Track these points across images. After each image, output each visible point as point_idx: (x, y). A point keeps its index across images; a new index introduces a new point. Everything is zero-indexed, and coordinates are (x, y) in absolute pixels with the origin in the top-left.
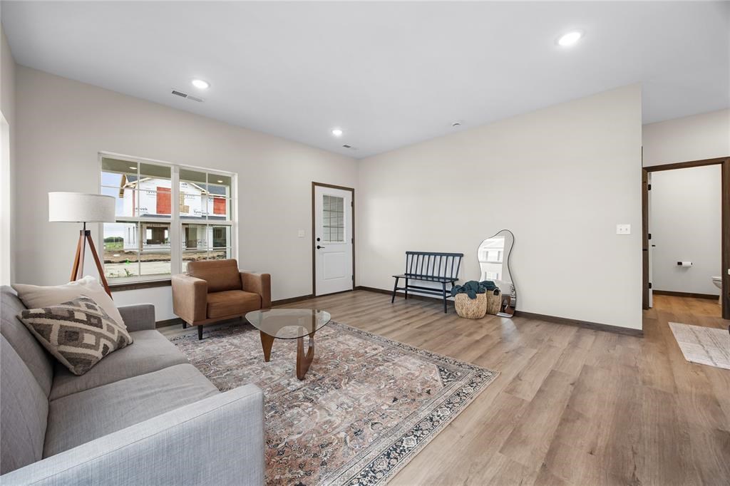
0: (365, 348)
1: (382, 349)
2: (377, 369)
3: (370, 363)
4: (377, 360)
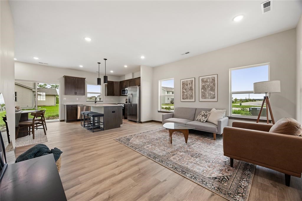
0: (152, 148)
1: (144, 147)
2: (148, 141)
3: (151, 142)
4: (148, 143)
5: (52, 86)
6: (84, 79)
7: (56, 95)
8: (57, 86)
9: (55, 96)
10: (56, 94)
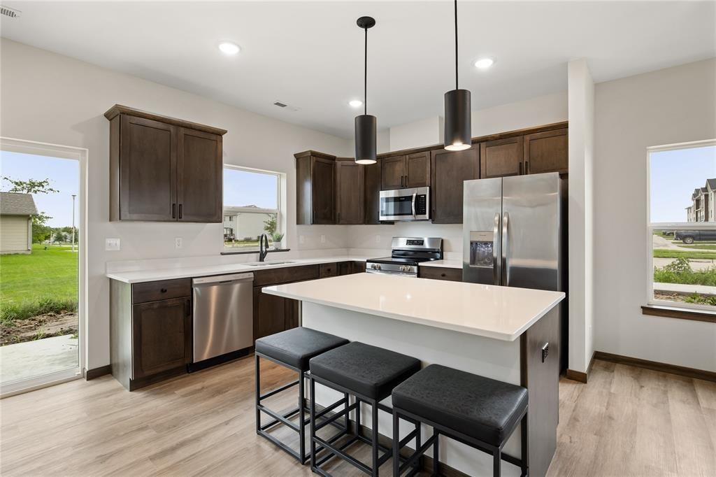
5: (16, 183)
6: (219, 134)
7: (33, 215)
8: (33, 183)
9: (30, 219)
10: (33, 213)
